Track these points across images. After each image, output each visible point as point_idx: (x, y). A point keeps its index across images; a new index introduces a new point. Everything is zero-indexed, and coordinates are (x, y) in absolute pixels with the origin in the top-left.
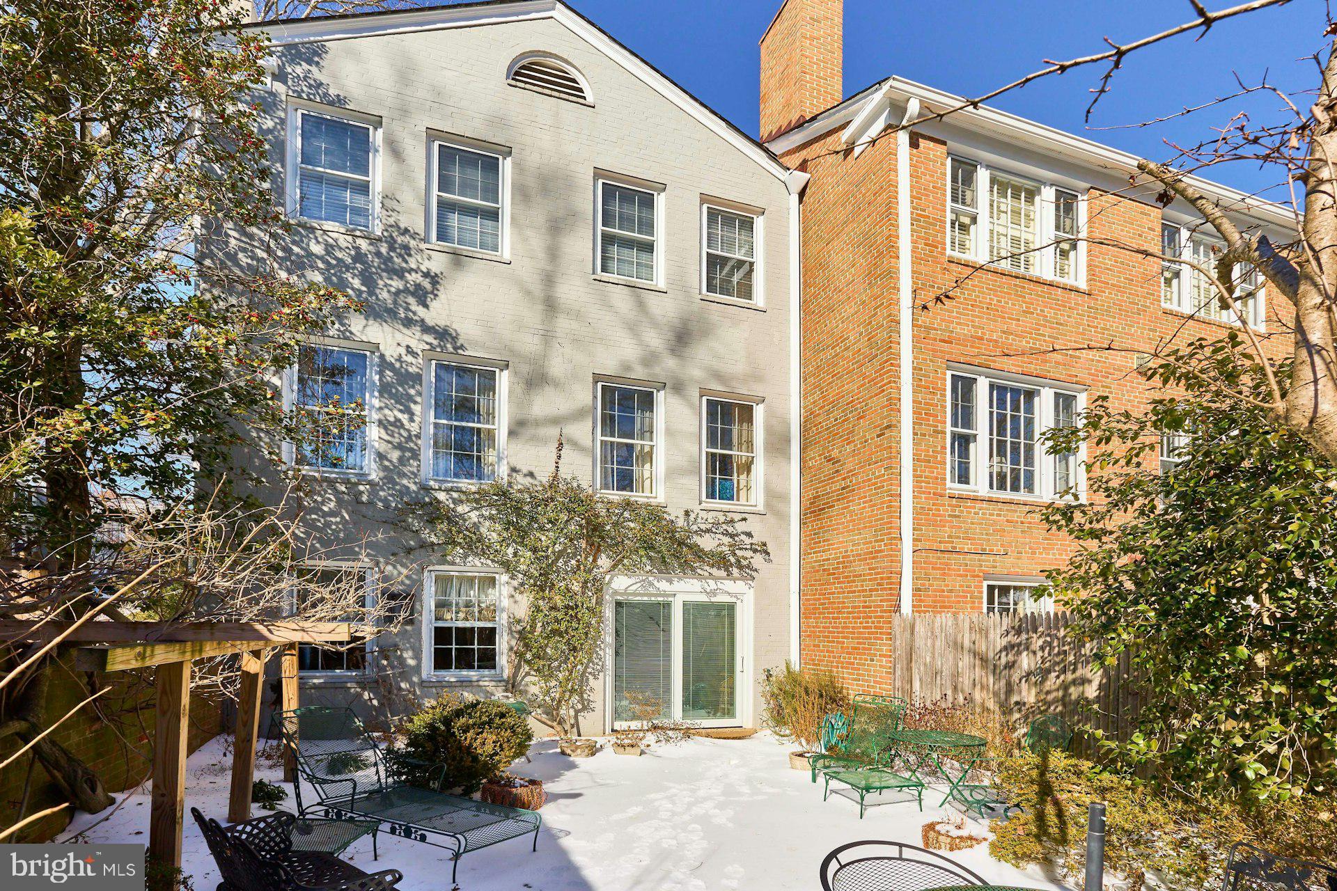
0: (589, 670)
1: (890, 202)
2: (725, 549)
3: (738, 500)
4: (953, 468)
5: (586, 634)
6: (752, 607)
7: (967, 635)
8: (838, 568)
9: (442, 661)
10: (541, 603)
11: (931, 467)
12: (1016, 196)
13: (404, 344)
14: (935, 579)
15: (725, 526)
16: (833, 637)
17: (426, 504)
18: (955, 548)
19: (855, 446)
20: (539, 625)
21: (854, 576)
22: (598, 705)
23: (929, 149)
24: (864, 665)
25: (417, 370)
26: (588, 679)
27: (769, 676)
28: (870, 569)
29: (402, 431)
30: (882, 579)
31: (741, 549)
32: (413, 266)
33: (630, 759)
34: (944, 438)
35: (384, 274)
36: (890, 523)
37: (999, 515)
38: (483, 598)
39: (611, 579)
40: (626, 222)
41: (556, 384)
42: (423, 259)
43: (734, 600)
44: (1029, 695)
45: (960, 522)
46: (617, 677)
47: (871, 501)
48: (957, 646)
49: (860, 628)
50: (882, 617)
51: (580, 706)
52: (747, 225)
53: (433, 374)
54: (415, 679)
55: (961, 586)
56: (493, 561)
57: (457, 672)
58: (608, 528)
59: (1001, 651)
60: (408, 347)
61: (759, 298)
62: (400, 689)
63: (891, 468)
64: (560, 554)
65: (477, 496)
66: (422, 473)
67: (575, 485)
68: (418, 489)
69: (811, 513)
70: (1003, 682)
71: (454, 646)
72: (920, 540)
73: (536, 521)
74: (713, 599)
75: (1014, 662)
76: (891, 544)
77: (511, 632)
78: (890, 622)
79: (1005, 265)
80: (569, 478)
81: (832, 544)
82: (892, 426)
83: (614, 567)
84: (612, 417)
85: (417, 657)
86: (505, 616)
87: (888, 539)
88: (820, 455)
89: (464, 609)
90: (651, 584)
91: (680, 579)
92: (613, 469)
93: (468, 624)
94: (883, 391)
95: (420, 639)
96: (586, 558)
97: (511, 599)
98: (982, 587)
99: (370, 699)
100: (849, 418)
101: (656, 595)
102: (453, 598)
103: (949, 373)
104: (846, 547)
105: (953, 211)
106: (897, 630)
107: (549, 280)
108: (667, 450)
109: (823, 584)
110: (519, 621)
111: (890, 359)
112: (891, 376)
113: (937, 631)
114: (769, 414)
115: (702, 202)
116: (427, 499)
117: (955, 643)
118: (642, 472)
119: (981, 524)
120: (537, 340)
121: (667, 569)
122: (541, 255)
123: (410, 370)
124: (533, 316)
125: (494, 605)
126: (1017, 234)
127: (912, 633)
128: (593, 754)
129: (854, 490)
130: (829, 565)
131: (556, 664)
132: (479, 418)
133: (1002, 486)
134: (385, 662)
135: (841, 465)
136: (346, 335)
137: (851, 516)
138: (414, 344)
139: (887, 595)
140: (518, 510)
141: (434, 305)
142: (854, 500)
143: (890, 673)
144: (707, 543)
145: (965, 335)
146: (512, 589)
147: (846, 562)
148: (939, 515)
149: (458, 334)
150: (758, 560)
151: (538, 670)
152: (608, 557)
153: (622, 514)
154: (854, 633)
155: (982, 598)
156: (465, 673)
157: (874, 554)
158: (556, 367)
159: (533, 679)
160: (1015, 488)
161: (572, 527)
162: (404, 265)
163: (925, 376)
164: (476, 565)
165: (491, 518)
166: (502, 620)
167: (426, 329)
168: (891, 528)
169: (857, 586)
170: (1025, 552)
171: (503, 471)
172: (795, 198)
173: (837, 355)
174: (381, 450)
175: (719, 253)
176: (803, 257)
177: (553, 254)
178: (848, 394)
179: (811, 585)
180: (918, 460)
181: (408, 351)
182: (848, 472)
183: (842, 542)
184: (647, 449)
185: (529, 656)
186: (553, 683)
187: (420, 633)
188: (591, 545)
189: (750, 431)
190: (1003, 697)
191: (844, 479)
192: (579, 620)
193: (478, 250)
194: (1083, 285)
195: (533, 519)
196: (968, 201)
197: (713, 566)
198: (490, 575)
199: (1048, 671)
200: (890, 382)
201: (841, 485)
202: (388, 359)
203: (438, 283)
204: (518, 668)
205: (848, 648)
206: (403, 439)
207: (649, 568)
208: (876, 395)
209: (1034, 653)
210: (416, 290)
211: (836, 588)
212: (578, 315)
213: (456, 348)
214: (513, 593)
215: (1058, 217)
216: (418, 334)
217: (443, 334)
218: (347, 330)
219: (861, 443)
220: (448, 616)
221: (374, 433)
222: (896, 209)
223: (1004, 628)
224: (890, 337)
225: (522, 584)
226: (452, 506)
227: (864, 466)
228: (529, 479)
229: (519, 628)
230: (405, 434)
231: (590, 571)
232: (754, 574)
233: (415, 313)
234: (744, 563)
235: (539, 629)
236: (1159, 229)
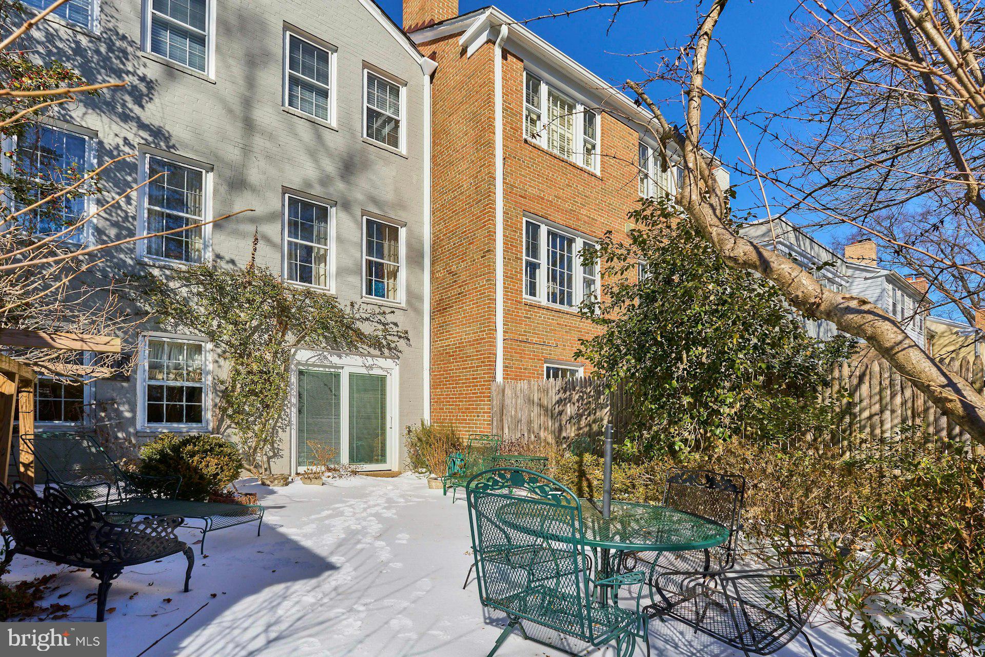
0: (279, 424)
1: (490, 94)
2: (380, 333)
3: (388, 298)
4: (526, 285)
5: (277, 394)
6: (398, 379)
7: (536, 395)
8: (456, 351)
9: (154, 415)
10: (239, 367)
11: (514, 282)
12: (562, 107)
13: (122, 135)
14: (516, 360)
15: (379, 317)
16: (453, 402)
17: (141, 277)
18: (528, 339)
19: (467, 263)
20: (239, 386)
21: (467, 357)
22: (285, 453)
23: (513, 62)
24: (473, 420)
25: (133, 160)
26: (277, 432)
27: (409, 431)
28: (477, 351)
29: (119, 212)
30: (484, 358)
31: (390, 335)
32: (131, 69)
33: (314, 488)
34: (522, 263)
35: (103, 71)
36: (490, 318)
37: (553, 319)
38: (190, 363)
39: (296, 352)
40: (307, 70)
41: (253, 189)
42: (139, 64)
43: (385, 373)
44: (571, 432)
45: (531, 322)
46: (300, 431)
47: (477, 303)
48: (530, 401)
49: (470, 394)
50: (484, 385)
51: (271, 454)
52: (395, 92)
53: (147, 166)
54: (131, 430)
55: (531, 366)
56: (200, 331)
57: (169, 424)
58: (293, 310)
59: (555, 404)
60: (125, 139)
61: (403, 148)
62: (117, 438)
63: (489, 280)
64: (256, 329)
65: (187, 275)
66: (138, 251)
67: (268, 273)
68: (135, 264)
69: (437, 311)
70: (557, 425)
71: (165, 403)
72: (507, 333)
73: (237, 300)
74: (371, 372)
75: (563, 411)
76: (490, 334)
77: (215, 391)
78: (489, 389)
79: (556, 152)
80: (263, 267)
81: (452, 334)
82: (491, 251)
83: (298, 342)
84: (296, 223)
85: (133, 410)
86: (210, 378)
87: (488, 330)
88: (444, 269)
89: (174, 371)
90: (326, 358)
91: (347, 355)
92: (296, 264)
93: (178, 384)
94: (485, 225)
95: (135, 395)
96: (277, 333)
97: (216, 365)
98: (543, 367)
99: (89, 447)
100: (463, 244)
101: (329, 367)
102: (165, 361)
103: (524, 219)
104: (461, 336)
105: (527, 109)
106: (494, 394)
107: (248, 103)
108: (338, 254)
109: (445, 364)
110: (222, 383)
111: (490, 203)
112: (490, 216)
113: (518, 393)
114: (410, 235)
115: (364, 66)
116: (142, 274)
117: (529, 400)
118: (317, 269)
119: (543, 324)
120: (237, 151)
121: (337, 347)
122: (241, 82)
123: (128, 159)
124: (234, 131)
125: (200, 369)
126: (563, 132)
127: (503, 396)
128: (287, 484)
129: (466, 295)
130: (449, 349)
131: (252, 419)
132: (187, 210)
133: (554, 301)
134: (103, 414)
135: (458, 277)
136: (66, 118)
137: (464, 314)
138: (130, 137)
139: (488, 369)
140: (221, 289)
141: (149, 106)
142: (466, 302)
143: (489, 424)
144: (367, 328)
145: (534, 194)
146: (216, 356)
147: (461, 347)
148: (519, 316)
149: (170, 136)
150: (402, 344)
151: (236, 424)
152: (293, 333)
153: (304, 301)
154: (466, 398)
155: (543, 375)
156: (175, 425)
157: (479, 341)
158: (254, 175)
159: (234, 430)
160: (562, 302)
161: (266, 307)
162: (122, 67)
163: (511, 219)
164: (185, 334)
165: (199, 294)
166: (209, 380)
167: (142, 126)
168: (490, 322)
169: (468, 364)
170: (568, 346)
171: (209, 255)
172: (427, 78)
173: (455, 197)
174: (100, 226)
175: (375, 108)
176: (433, 123)
177: (251, 82)
178: (462, 226)
179: (438, 365)
180: (506, 277)
181: (124, 141)
182: (463, 282)
183: (459, 332)
184: (322, 252)
185: (230, 412)
186: (250, 434)
187: (135, 390)
188: (281, 323)
189: (396, 248)
190: (557, 434)
191: (460, 287)
192: (271, 383)
193: (187, 66)
194: (598, 174)
195: (234, 299)
196: (535, 104)
197: (370, 346)
198: (197, 343)
199: (581, 415)
200: (489, 220)
201: (457, 291)
202: (107, 147)
203: (153, 88)
204: (221, 421)
205: (462, 409)
206: (120, 219)
207: (324, 345)
208: (481, 228)
209: (574, 404)
210: (132, 90)
211: (454, 366)
212: (271, 137)
213: (169, 147)
214: (217, 359)
215: (585, 126)
216: (135, 129)
217: (157, 133)
218: (67, 114)
219: (471, 262)
220: (160, 376)
221: (91, 209)
222: (493, 99)
223: (557, 389)
224: (489, 188)
225: (224, 352)
226: (165, 281)
227: (473, 278)
228: (231, 266)
229: (223, 388)
230: (122, 214)
231: (280, 343)
232: (399, 354)
233: (131, 110)
234: (393, 345)
235: (238, 390)
236: (637, 144)
